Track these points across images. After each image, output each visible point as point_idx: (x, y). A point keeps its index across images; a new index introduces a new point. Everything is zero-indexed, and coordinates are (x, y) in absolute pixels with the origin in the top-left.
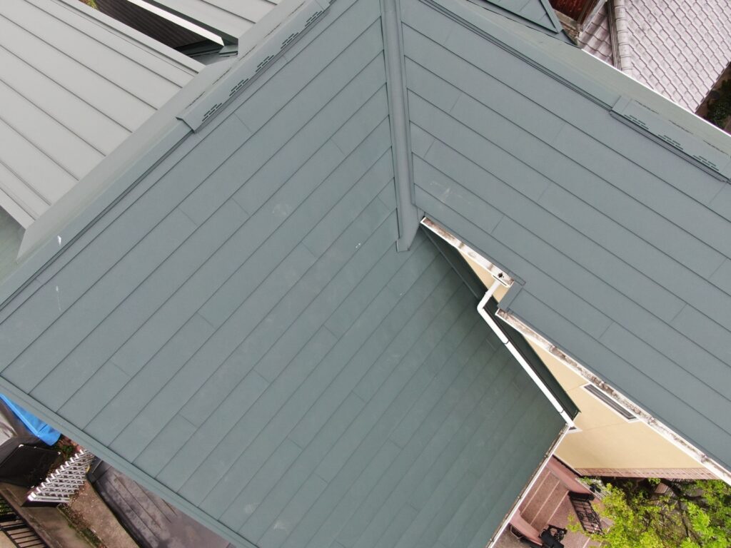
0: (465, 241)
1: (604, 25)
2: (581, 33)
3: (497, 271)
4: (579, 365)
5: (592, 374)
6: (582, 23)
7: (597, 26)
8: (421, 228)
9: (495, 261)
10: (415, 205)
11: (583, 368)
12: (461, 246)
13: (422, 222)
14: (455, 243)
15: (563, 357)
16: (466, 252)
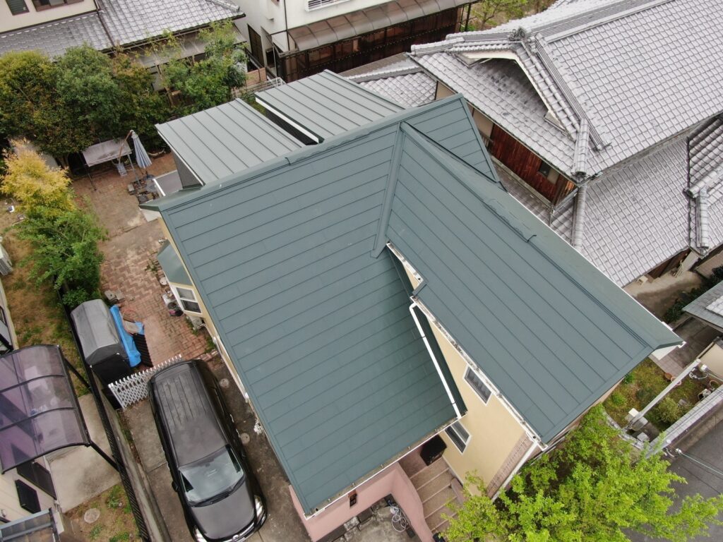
0: (407, 259)
1: (571, 210)
2: (554, 211)
3: (418, 276)
4: (447, 333)
5: (453, 339)
6: (555, 204)
7: (566, 209)
8: (386, 248)
9: (418, 271)
10: (386, 235)
11: (449, 335)
12: (404, 261)
13: (388, 245)
14: (401, 258)
15: (440, 328)
16: (406, 264)
